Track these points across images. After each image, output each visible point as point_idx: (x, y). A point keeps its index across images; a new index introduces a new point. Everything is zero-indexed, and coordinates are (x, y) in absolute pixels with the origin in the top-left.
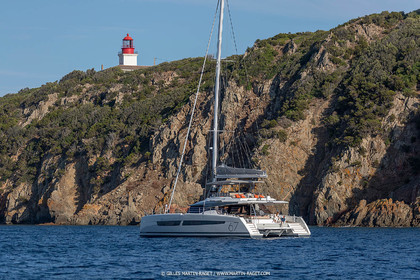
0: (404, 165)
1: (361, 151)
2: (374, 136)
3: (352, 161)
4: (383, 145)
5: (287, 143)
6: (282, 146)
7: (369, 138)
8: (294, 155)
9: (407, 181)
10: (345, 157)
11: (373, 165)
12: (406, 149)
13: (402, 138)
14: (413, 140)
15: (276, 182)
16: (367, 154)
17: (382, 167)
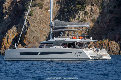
0: (110, 21)
1: (86, 13)
2: (92, 5)
3: (81, 19)
4: (98, 10)
5: (43, 9)
6: (41, 11)
7: (90, 6)
8: (47, 16)
9: (113, 30)
10: (77, 17)
11: (93, 21)
12: (111, 12)
13: (108, 6)
14: (115, 7)
15: (38, 31)
16: (89, 15)
17: (97, 22)
